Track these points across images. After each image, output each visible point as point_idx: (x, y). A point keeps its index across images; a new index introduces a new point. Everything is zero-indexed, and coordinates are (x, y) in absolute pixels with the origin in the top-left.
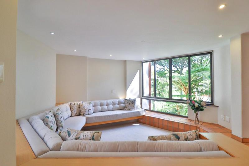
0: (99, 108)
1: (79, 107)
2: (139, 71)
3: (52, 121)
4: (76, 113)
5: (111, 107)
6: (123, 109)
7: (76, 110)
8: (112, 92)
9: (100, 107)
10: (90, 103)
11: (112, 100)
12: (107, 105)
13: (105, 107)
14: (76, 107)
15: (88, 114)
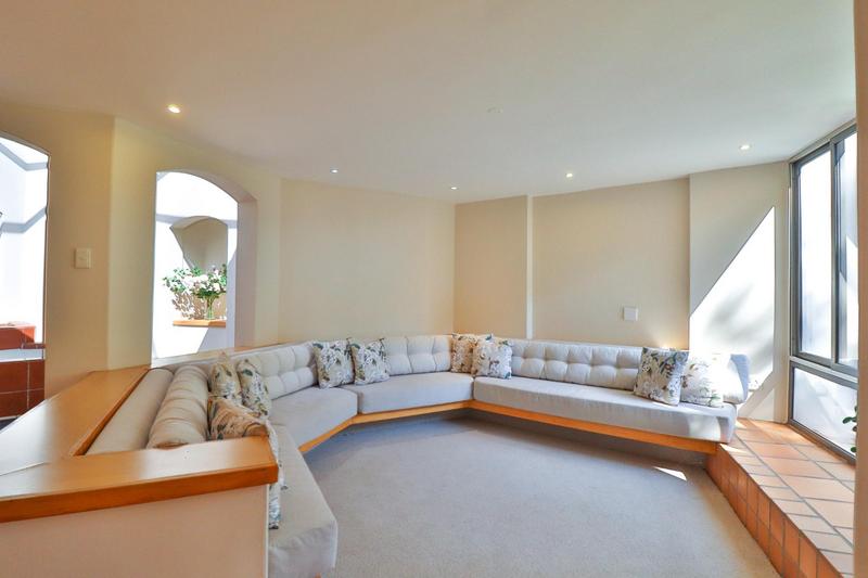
0: (539, 364)
1: (471, 351)
2: (771, 217)
3: (328, 357)
4: (463, 365)
5: (585, 370)
6: (628, 388)
7: (461, 358)
8: (623, 317)
9: (541, 363)
10: (505, 343)
11: (597, 348)
12: (570, 360)
13: (561, 367)
14: (462, 347)
15: (490, 375)
